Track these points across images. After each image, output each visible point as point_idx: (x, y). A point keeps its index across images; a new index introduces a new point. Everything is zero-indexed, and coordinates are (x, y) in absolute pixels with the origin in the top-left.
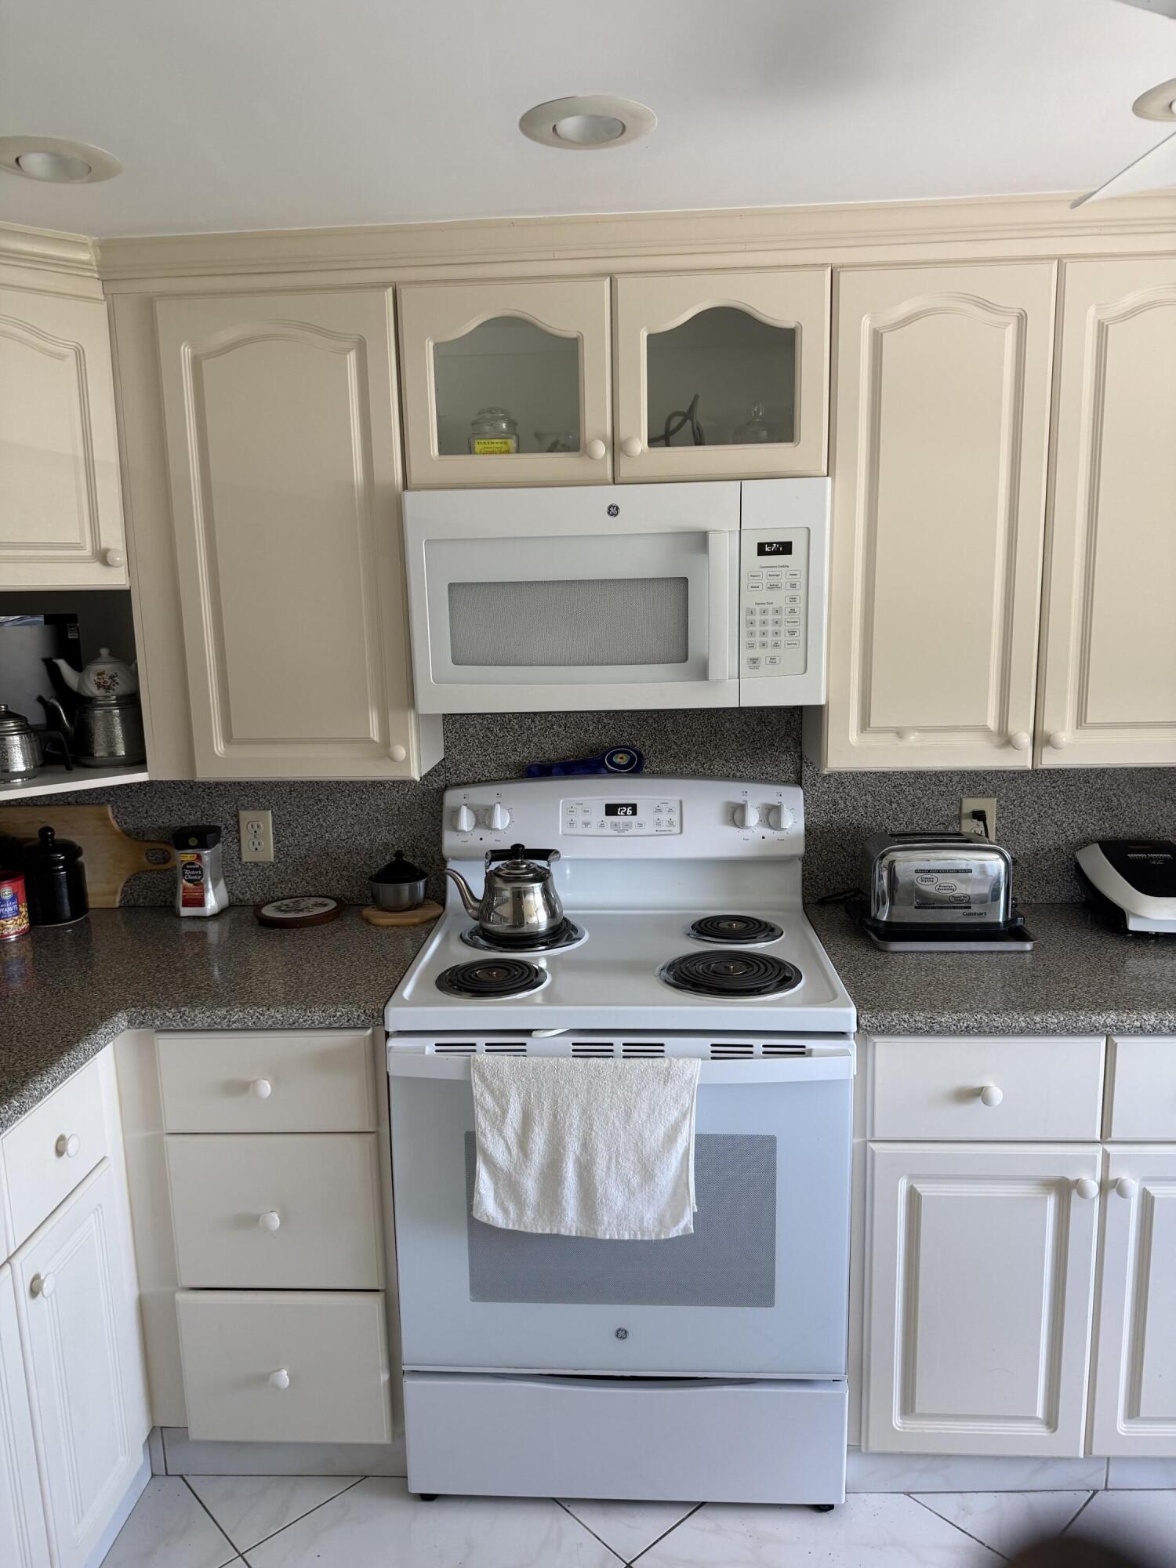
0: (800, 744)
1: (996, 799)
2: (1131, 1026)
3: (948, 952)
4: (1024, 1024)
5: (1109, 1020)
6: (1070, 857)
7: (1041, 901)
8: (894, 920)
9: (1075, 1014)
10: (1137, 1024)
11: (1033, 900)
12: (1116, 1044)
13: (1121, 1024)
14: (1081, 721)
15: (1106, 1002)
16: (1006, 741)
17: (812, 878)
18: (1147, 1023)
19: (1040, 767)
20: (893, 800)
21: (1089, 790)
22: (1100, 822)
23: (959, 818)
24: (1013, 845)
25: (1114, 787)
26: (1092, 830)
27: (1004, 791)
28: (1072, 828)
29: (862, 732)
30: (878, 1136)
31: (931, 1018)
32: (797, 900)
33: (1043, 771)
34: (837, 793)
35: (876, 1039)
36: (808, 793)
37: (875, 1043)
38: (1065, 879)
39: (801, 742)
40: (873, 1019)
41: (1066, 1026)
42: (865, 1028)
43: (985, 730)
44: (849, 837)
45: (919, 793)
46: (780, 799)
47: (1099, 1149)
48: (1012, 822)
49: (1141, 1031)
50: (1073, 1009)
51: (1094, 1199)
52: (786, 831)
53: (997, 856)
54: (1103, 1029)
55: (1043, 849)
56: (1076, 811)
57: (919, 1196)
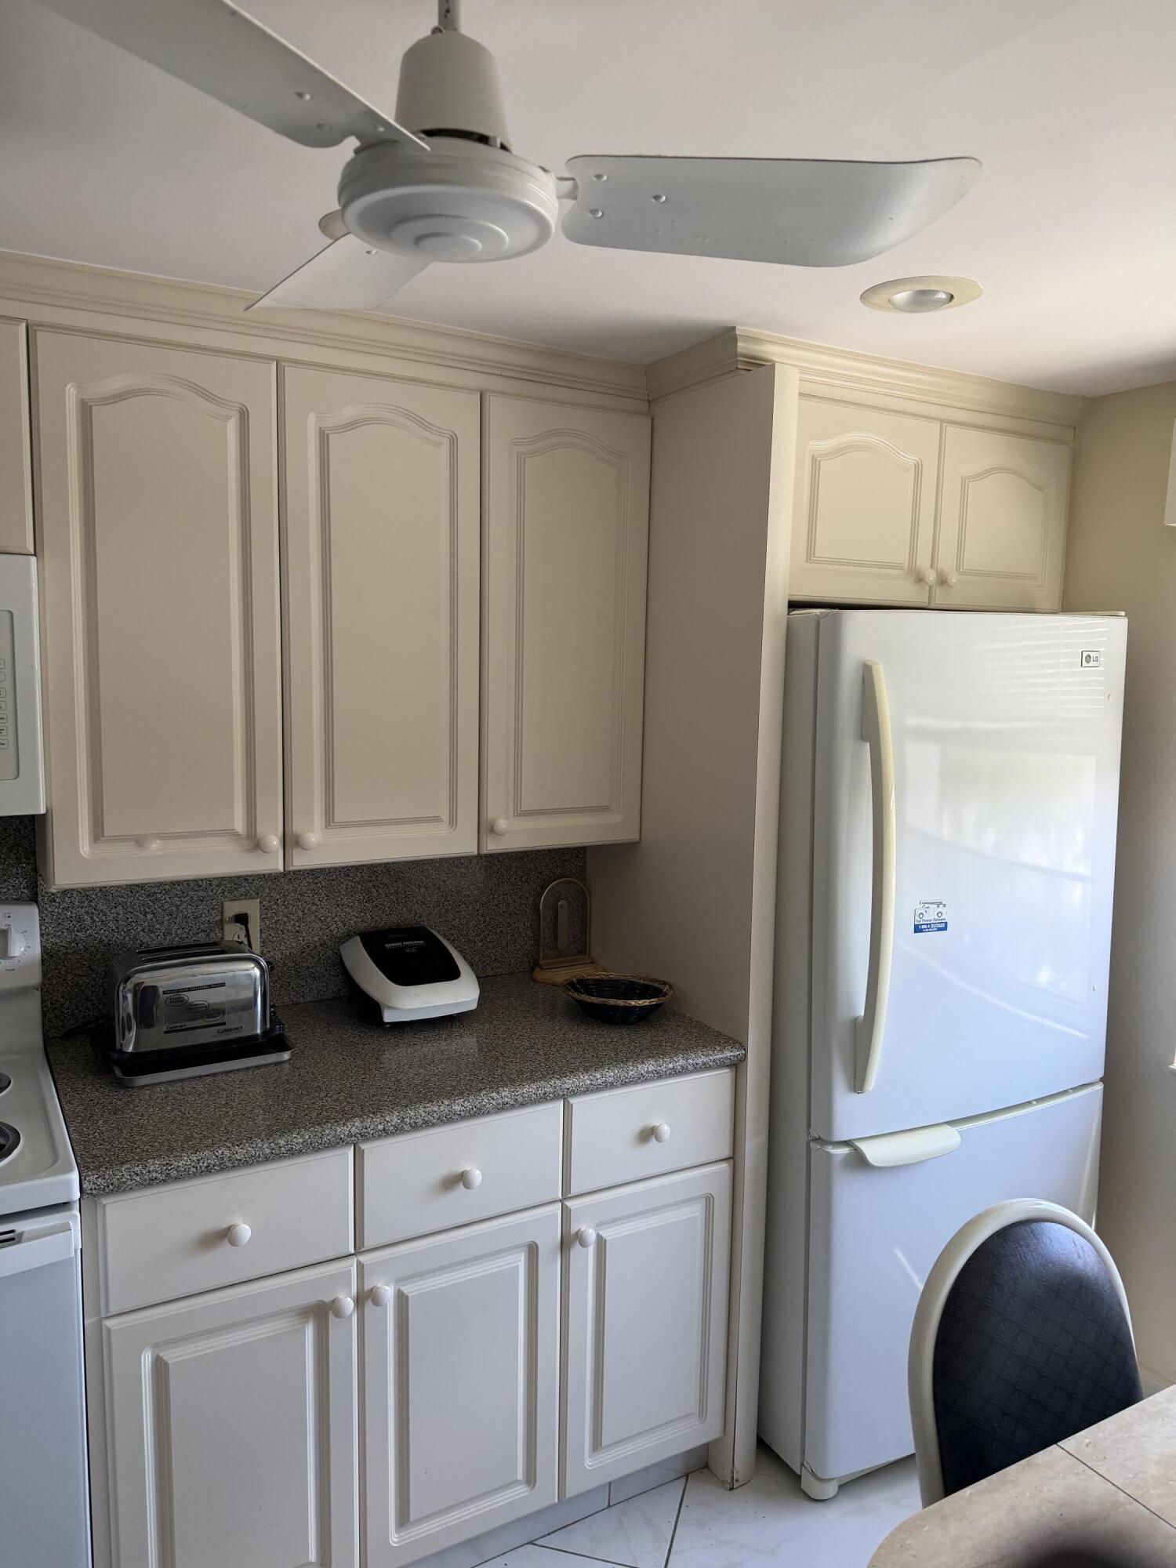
0: (34, 855)
1: (258, 900)
2: (374, 1131)
3: (201, 1077)
4: (268, 1151)
5: (354, 1128)
6: (335, 951)
7: (309, 999)
8: (143, 1050)
9: (320, 1129)
10: (381, 1127)
11: (301, 999)
12: (363, 1150)
13: (365, 1131)
14: (329, 821)
15: (352, 1109)
16: (255, 844)
17: (55, 1008)
18: (390, 1124)
19: (292, 869)
20: (148, 910)
21: (350, 884)
22: (362, 914)
23: (221, 923)
24: (279, 945)
25: (373, 879)
26: (355, 922)
27: (267, 891)
28: (336, 922)
29: (95, 842)
30: (113, 1309)
31: (167, 1164)
32: (36, 1038)
33: (295, 872)
34: (82, 907)
35: (105, 1201)
36: (46, 910)
37: (105, 1205)
38: (332, 973)
39: (34, 852)
40: (100, 1180)
41: (311, 1144)
42: (89, 1192)
43: (233, 834)
44: (98, 957)
45: (177, 901)
46: (8, 921)
47: (354, 1261)
48: (276, 922)
49: (385, 1133)
50: (319, 1124)
51: (351, 1315)
52: (16, 960)
53: (252, 965)
54: (349, 1139)
55: (308, 947)
56: (338, 905)
57: (166, 1364)
